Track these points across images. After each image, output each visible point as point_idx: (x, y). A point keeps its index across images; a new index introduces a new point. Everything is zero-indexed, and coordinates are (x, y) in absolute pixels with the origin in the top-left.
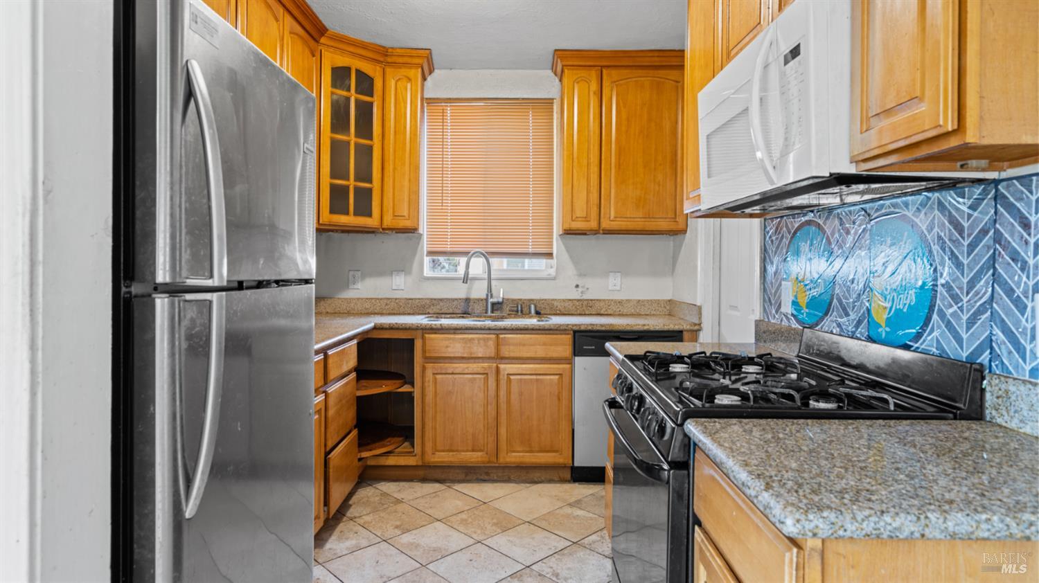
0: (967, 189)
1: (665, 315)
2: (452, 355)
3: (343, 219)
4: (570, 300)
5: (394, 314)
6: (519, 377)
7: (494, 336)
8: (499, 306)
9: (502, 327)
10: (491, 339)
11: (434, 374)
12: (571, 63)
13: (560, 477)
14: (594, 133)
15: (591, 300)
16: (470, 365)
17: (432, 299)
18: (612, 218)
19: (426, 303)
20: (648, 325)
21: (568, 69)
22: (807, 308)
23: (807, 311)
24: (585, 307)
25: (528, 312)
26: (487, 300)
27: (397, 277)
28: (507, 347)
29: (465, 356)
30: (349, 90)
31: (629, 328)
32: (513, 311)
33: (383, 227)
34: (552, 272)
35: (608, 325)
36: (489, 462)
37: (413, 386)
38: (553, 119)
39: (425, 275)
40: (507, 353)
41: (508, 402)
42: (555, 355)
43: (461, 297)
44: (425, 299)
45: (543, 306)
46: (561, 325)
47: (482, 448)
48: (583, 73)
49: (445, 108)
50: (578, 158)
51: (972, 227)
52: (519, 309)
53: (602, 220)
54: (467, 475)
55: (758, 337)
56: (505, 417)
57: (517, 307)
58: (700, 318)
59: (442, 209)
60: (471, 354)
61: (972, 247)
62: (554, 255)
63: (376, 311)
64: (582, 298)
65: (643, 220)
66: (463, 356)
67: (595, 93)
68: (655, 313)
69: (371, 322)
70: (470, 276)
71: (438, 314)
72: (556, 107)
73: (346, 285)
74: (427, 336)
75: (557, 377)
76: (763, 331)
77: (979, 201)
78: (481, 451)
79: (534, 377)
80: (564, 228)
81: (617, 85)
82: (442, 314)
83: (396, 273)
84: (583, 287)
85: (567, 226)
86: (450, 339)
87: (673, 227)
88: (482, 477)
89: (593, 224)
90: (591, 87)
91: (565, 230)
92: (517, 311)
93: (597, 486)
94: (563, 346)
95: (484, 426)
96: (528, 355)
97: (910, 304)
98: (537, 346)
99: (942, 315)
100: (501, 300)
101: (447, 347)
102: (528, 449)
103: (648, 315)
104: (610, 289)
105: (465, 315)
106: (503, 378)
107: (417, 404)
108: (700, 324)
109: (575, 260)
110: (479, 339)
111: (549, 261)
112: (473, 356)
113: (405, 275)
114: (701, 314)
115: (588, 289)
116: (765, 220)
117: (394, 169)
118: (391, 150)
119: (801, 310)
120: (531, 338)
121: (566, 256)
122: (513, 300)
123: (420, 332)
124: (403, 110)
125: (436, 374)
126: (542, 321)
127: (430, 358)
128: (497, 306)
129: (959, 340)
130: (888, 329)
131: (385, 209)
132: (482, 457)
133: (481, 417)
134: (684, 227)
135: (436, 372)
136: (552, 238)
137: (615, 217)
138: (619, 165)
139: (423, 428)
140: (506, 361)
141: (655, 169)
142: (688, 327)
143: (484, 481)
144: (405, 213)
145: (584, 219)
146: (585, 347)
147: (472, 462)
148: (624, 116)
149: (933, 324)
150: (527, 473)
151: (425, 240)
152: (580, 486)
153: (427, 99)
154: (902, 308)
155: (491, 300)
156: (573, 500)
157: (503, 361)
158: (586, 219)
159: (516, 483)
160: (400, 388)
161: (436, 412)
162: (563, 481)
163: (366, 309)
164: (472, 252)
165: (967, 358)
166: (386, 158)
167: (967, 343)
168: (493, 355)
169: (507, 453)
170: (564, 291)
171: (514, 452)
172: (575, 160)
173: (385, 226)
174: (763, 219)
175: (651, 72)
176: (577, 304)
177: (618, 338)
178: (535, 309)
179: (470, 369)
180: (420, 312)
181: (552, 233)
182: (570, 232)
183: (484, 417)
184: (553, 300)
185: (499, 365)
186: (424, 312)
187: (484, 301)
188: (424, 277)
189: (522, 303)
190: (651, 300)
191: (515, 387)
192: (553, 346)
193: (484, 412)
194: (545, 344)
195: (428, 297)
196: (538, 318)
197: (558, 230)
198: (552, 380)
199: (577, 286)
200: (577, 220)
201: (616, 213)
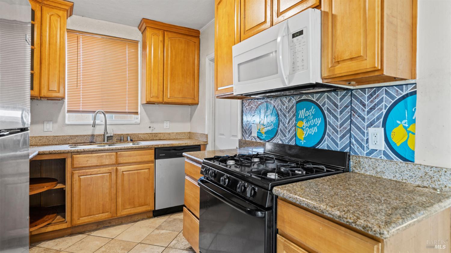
0: (339, 92)
1: (188, 138)
2: (91, 165)
4: (147, 134)
5: (46, 145)
6: (128, 172)
7: (115, 153)
8: (111, 138)
9: (120, 149)
10: (113, 155)
11: (79, 176)
12: (150, 26)
13: (147, 216)
14: (161, 59)
15: (157, 133)
16: (101, 169)
17: (71, 136)
18: (169, 97)
19: (67, 138)
20: (187, 143)
21: (149, 28)
22: (265, 134)
23: (265, 135)
24: (154, 137)
25: (126, 140)
26: (104, 135)
27: (48, 124)
28: (122, 158)
29: (98, 164)
31: (179, 145)
32: (118, 140)
33: (41, 96)
34: (138, 121)
35: (171, 144)
36: (112, 217)
37: (65, 184)
38: (138, 50)
40: (122, 161)
41: (123, 185)
42: (146, 160)
43: (89, 134)
44: (66, 136)
45: (134, 137)
46: (149, 146)
47: (108, 211)
48: (156, 31)
49: (78, 36)
50: (153, 69)
51: (341, 105)
52: (122, 139)
53: (164, 98)
54: (98, 226)
55: (240, 146)
56: (121, 193)
57: (121, 138)
58: (207, 139)
59: (77, 88)
61: (341, 112)
62: (139, 113)
64: (152, 133)
65: (181, 98)
66: (97, 165)
67: (161, 41)
68: (183, 138)
69: (35, 151)
70: (96, 123)
71: (75, 143)
72: (140, 45)
74: (74, 156)
75: (147, 170)
76: (242, 144)
77: (344, 96)
78: (107, 212)
79: (136, 171)
80: (147, 101)
81: (171, 40)
82: (77, 143)
83: (46, 122)
84: (153, 127)
86: (89, 157)
87: (194, 102)
88: (107, 225)
89: (160, 100)
90: (159, 38)
91: (147, 102)
92: (121, 140)
93: (165, 217)
94: (150, 155)
95: (109, 199)
96: (133, 161)
97: (315, 132)
98: (136, 156)
99: (329, 136)
100: (112, 135)
101: (87, 161)
102: (133, 206)
103: (181, 139)
104: (165, 128)
105: (92, 143)
106: (120, 174)
108: (207, 142)
109: (149, 116)
110: (106, 155)
111: (136, 116)
112: (102, 164)
113: (53, 123)
114: (207, 138)
115: (155, 128)
116: (243, 100)
117: (49, 64)
118: (47, 53)
119: (262, 135)
120: (134, 153)
121: (144, 113)
122: (118, 135)
123: (70, 155)
124: (55, 32)
126: (135, 144)
127: (77, 168)
128: (110, 138)
129: (337, 144)
130: (305, 141)
131: (42, 86)
132: (108, 215)
133: (108, 195)
134: (198, 102)
135: (80, 175)
136: (138, 105)
137: (170, 97)
138: (171, 75)
139: (71, 207)
140: (121, 165)
141: (186, 78)
142: (203, 143)
143: (108, 227)
144: (56, 89)
145: (156, 97)
146: (160, 155)
147: (102, 219)
148: (174, 53)
149: (325, 139)
150: (131, 218)
151: (66, 104)
152: (158, 218)
154: (311, 133)
155: (107, 135)
156: (157, 226)
157: (120, 165)
159: (126, 224)
160: (54, 187)
161: (80, 196)
162: (149, 218)
164: (97, 111)
165: (340, 150)
166: (43, 57)
167: (340, 145)
169: (122, 211)
170: (144, 130)
171: (126, 209)
172: (152, 71)
173: (42, 95)
174: (242, 100)
175: (185, 37)
176: (150, 135)
177: (175, 150)
178: (130, 138)
179: (101, 171)
180: (63, 143)
181: (138, 103)
182: (149, 103)
183: (109, 195)
184: (138, 134)
185: (117, 167)
186: (66, 143)
187: (102, 136)
188: (66, 124)
189: (124, 136)
190: (182, 133)
191: (126, 178)
192: (145, 156)
193: (109, 192)
194: (141, 155)
195: (68, 135)
196: (133, 143)
197: (141, 101)
198: (145, 172)
199: (150, 127)
200: (153, 97)
201: (170, 95)
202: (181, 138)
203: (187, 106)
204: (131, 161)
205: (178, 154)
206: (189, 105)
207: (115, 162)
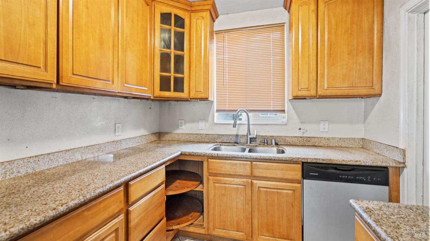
1: (359, 148)
2: (224, 173)
3: (167, 94)
4: (296, 137)
5: (199, 142)
6: (265, 189)
7: (249, 163)
8: (254, 139)
9: (255, 158)
10: (247, 164)
15: (309, 137)
16: (235, 179)
18: (326, 87)
19: (215, 137)
20: (360, 161)
24: (306, 141)
25: (270, 143)
26: (247, 136)
27: (202, 123)
28: (258, 170)
29: (232, 173)
30: (170, 25)
31: (344, 163)
32: (262, 142)
33: (190, 98)
34: (285, 120)
35: (328, 159)
36: (247, 239)
37: (203, 188)
38: (284, 35)
39: (215, 122)
40: (258, 174)
41: (259, 204)
42: (290, 177)
43: (234, 134)
44: (215, 135)
45: (279, 140)
46: (294, 158)
47: (243, 230)
49: (224, 35)
52: (266, 142)
53: (319, 90)
56: (257, 213)
57: (264, 140)
58: (405, 158)
59: (224, 88)
60: (235, 172)
62: (286, 111)
63: (191, 140)
64: (303, 136)
65: (348, 88)
68: (352, 146)
69: (179, 151)
72: (286, 28)
73: (177, 127)
75: (291, 192)
78: (242, 232)
79: (276, 190)
80: (293, 95)
81: (328, 4)
82: (224, 143)
83: (201, 121)
84: (304, 129)
85: (295, 94)
87: (372, 92)
89: (313, 93)
90: (310, 8)
91: (294, 96)
94: (296, 172)
95: (244, 217)
96: (272, 176)
98: (277, 170)
100: (255, 136)
101: (222, 167)
102: (272, 235)
103: (347, 148)
104: (321, 131)
105: (235, 144)
106: (256, 190)
107: (205, 199)
108: (404, 163)
109: (298, 114)
110: (240, 164)
111: (283, 115)
112: (236, 174)
113: (205, 122)
114: (405, 155)
115: (306, 131)
117: (196, 67)
118: (194, 57)
121: (293, 112)
122: (262, 136)
123: (206, 158)
124: (200, 35)
125: (215, 183)
127: (212, 173)
131: (191, 88)
132: (242, 235)
133: (242, 211)
134: (380, 92)
136: (285, 102)
137: (328, 87)
138: (330, 55)
141: (357, 55)
142: (394, 164)
144: (202, 90)
145: (306, 89)
146: (311, 174)
147: (236, 238)
151: (215, 104)
153: (215, 31)
155: (250, 136)
157: (256, 178)
158: (308, 89)
160: (195, 188)
161: (215, 205)
163: (186, 139)
164: (239, 110)
166: (192, 60)
168: (249, 174)
169: (258, 235)
170: (292, 131)
171: (263, 236)
172: (300, 55)
176: (300, 139)
177: (336, 169)
178: (275, 142)
179: (235, 182)
180: (212, 141)
181: (285, 98)
182: (296, 98)
183: (244, 212)
184: (285, 137)
185: (252, 180)
186: (215, 141)
187: (246, 136)
188: (215, 123)
189: (268, 138)
190: (349, 138)
191: (263, 196)
192: (288, 172)
193: (244, 208)
194: (282, 170)
195: (217, 134)
196: (277, 148)
197: (288, 96)
198: (288, 193)
199: (300, 129)
200: (302, 90)
201: (328, 84)
202: (347, 146)
203: (358, 98)
204: (269, 175)
205: (340, 176)
206: (362, 98)
207: (249, 173)
